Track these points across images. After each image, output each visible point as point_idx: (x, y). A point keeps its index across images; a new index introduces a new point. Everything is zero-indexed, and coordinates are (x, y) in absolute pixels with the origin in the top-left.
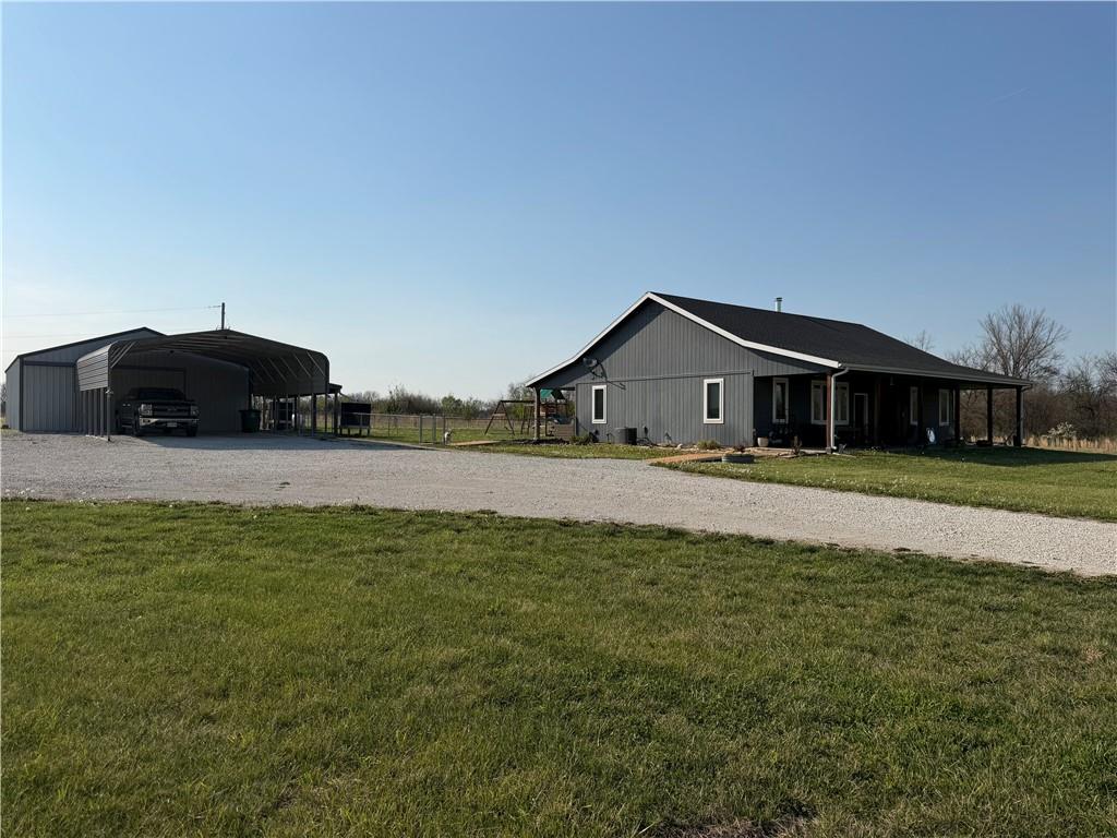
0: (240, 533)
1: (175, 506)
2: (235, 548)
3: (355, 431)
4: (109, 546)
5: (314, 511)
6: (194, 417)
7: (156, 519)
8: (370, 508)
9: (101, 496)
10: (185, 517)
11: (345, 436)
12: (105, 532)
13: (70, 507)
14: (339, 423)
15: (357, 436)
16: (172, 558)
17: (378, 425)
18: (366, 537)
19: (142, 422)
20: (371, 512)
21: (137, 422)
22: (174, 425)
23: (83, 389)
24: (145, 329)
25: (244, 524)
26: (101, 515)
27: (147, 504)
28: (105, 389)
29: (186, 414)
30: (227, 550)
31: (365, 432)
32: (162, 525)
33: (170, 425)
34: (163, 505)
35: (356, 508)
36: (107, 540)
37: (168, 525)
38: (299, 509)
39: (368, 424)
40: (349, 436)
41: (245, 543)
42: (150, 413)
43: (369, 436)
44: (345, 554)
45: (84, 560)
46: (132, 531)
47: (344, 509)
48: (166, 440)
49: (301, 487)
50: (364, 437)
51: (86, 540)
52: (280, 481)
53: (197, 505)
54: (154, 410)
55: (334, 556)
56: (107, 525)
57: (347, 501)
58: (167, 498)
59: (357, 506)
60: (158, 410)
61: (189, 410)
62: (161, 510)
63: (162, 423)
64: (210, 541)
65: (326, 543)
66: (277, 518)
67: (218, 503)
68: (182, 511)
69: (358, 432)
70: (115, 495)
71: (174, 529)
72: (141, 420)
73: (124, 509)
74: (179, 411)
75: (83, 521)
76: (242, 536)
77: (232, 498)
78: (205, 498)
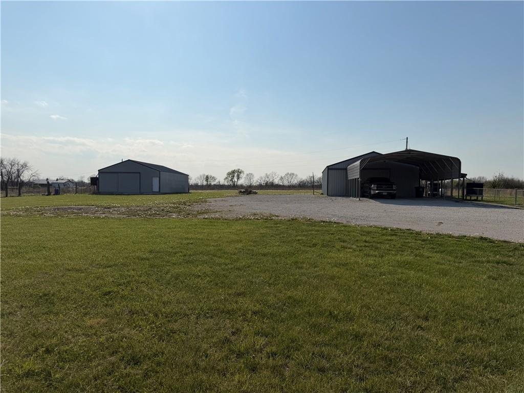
0: (422, 245)
1: (391, 230)
2: (421, 251)
3: (474, 198)
4: (367, 244)
5: (458, 237)
6: (395, 190)
7: (383, 235)
8: (490, 239)
9: (360, 223)
10: (396, 235)
11: (468, 200)
12: (364, 238)
13: (350, 226)
14: (465, 194)
15: (475, 200)
16: (393, 253)
17: (487, 195)
18: (490, 254)
19: (372, 192)
20: (491, 241)
21: (370, 192)
22: (386, 194)
23: (349, 179)
24: (374, 152)
25: (424, 240)
26: (362, 231)
27: (379, 228)
28: (358, 178)
29: (391, 189)
30: (417, 252)
31: (480, 198)
32: (387, 238)
33: (384, 194)
34: (386, 229)
35: (481, 238)
36: (366, 242)
37: (389, 238)
38: (450, 236)
39: (482, 194)
40: (470, 200)
41: (425, 249)
42: (375, 188)
43: (482, 200)
44: (479, 262)
45: (358, 249)
46: (375, 239)
47: (474, 238)
48: (383, 200)
49: (449, 225)
50: (479, 201)
51: (357, 240)
52: (438, 222)
53: (401, 230)
54: (377, 187)
55: (473, 262)
56: (364, 235)
57: (477, 234)
58: (387, 226)
59: (482, 237)
60: (379, 187)
61: (392, 187)
62: (385, 231)
63: (380, 193)
64: (409, 247)
65: (467, 255)
66: (439, 240)
67: (410, 230)
68: (395, 232)
69: (476, 198)
70: (365, 223)
71: (392, 240)
72: (372, 191)
73: (370, 229)
74: (388, 187)
75: (355, 233)
76: (424, 246)
77: (416, 228)
78: (404, 227)
